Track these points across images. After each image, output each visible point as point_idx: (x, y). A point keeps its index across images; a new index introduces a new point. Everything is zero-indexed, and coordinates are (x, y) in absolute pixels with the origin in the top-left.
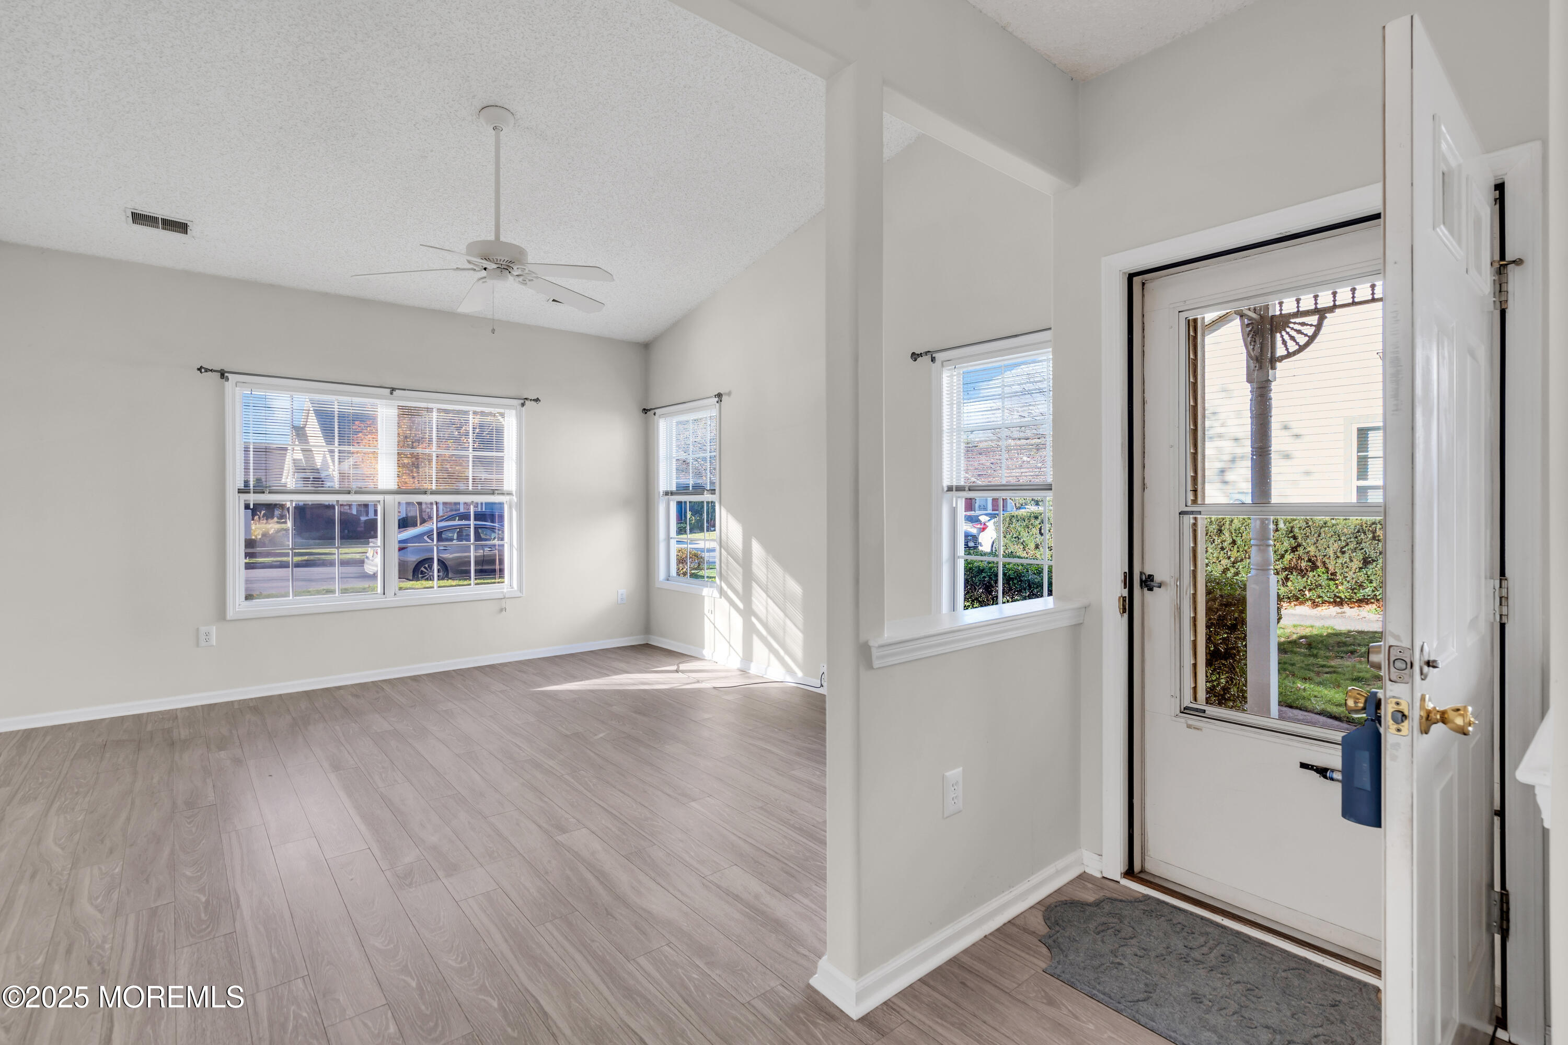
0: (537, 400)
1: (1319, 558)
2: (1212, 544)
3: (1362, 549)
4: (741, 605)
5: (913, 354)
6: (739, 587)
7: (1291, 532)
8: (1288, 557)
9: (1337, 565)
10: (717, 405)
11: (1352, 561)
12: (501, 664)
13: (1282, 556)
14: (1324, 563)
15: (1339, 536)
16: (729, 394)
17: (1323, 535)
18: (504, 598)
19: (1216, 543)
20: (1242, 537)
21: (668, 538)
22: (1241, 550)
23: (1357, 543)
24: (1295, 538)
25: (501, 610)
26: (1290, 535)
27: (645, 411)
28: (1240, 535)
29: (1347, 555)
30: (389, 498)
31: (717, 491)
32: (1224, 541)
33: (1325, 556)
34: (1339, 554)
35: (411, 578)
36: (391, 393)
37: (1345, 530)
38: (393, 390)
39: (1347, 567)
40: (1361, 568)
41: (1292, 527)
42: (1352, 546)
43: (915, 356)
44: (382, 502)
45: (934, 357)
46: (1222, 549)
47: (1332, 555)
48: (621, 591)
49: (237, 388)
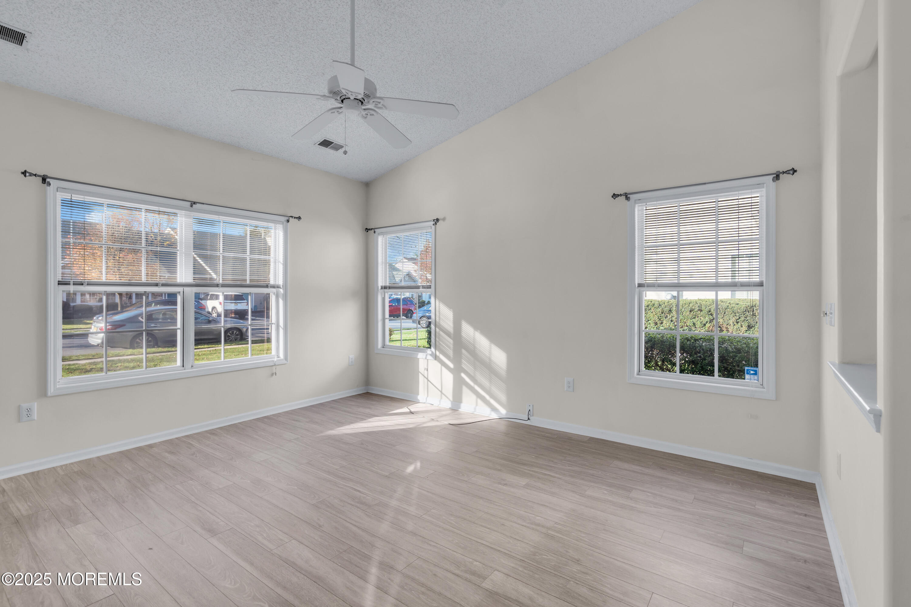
0: (299, 218)
1: (725, 325)
2: (666, 318)
3: (747, 320)
4: (451, 365)
5: (614, 194)
6: (451, 353)
7: (710, 312)
8: (708, 325)
9: (734, 329)
10: (433, 227)
11: (742, 327)
12: (273, 415)
13: (705, 325)
14: (727, 328)
15: (735, 313)
16: (444, 219)
17: (726, 313)
18: (275, 365)
19: (668, 318)
20: (683, 314)
21: (384, 319)
22: (682, 321)
23: (745, 317)
24: (712, 315)
25: (272, 375)
26: (709, 313)
27: (367, 230)
28: (682, 313)
29: (739, 324)
30: (187, 289)
31: (433, 287)
32: (673, 317)
33: (727, 324)
34: (735, 323)
35: (129, 347)
36: (192, 206)
37: (739, 310)
38: (193, 203)
39: (740, 330)
40: (747, 331)
41: (710, 309)
42: (742, 319)
43: (615, 196)
44: (182, 293)
45: (629, 197)
46: (672, 321)
47: (731, 324)
48: (351, 356)
49: (58, 193)
